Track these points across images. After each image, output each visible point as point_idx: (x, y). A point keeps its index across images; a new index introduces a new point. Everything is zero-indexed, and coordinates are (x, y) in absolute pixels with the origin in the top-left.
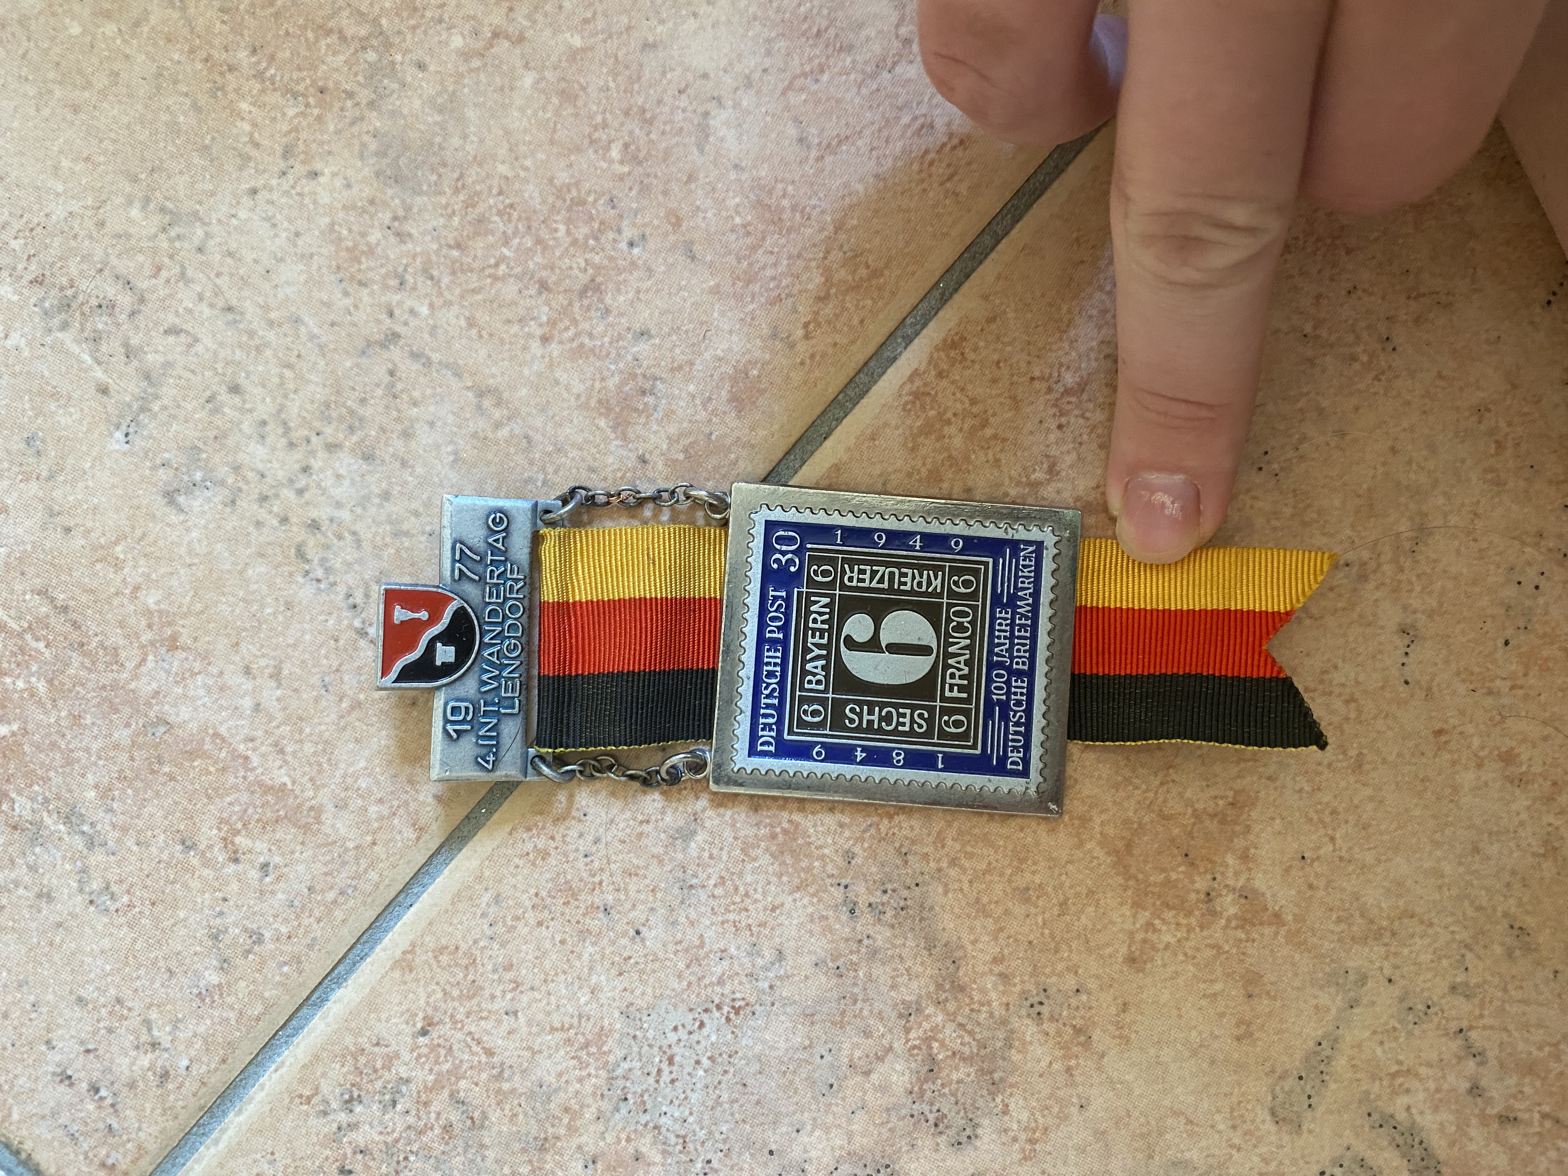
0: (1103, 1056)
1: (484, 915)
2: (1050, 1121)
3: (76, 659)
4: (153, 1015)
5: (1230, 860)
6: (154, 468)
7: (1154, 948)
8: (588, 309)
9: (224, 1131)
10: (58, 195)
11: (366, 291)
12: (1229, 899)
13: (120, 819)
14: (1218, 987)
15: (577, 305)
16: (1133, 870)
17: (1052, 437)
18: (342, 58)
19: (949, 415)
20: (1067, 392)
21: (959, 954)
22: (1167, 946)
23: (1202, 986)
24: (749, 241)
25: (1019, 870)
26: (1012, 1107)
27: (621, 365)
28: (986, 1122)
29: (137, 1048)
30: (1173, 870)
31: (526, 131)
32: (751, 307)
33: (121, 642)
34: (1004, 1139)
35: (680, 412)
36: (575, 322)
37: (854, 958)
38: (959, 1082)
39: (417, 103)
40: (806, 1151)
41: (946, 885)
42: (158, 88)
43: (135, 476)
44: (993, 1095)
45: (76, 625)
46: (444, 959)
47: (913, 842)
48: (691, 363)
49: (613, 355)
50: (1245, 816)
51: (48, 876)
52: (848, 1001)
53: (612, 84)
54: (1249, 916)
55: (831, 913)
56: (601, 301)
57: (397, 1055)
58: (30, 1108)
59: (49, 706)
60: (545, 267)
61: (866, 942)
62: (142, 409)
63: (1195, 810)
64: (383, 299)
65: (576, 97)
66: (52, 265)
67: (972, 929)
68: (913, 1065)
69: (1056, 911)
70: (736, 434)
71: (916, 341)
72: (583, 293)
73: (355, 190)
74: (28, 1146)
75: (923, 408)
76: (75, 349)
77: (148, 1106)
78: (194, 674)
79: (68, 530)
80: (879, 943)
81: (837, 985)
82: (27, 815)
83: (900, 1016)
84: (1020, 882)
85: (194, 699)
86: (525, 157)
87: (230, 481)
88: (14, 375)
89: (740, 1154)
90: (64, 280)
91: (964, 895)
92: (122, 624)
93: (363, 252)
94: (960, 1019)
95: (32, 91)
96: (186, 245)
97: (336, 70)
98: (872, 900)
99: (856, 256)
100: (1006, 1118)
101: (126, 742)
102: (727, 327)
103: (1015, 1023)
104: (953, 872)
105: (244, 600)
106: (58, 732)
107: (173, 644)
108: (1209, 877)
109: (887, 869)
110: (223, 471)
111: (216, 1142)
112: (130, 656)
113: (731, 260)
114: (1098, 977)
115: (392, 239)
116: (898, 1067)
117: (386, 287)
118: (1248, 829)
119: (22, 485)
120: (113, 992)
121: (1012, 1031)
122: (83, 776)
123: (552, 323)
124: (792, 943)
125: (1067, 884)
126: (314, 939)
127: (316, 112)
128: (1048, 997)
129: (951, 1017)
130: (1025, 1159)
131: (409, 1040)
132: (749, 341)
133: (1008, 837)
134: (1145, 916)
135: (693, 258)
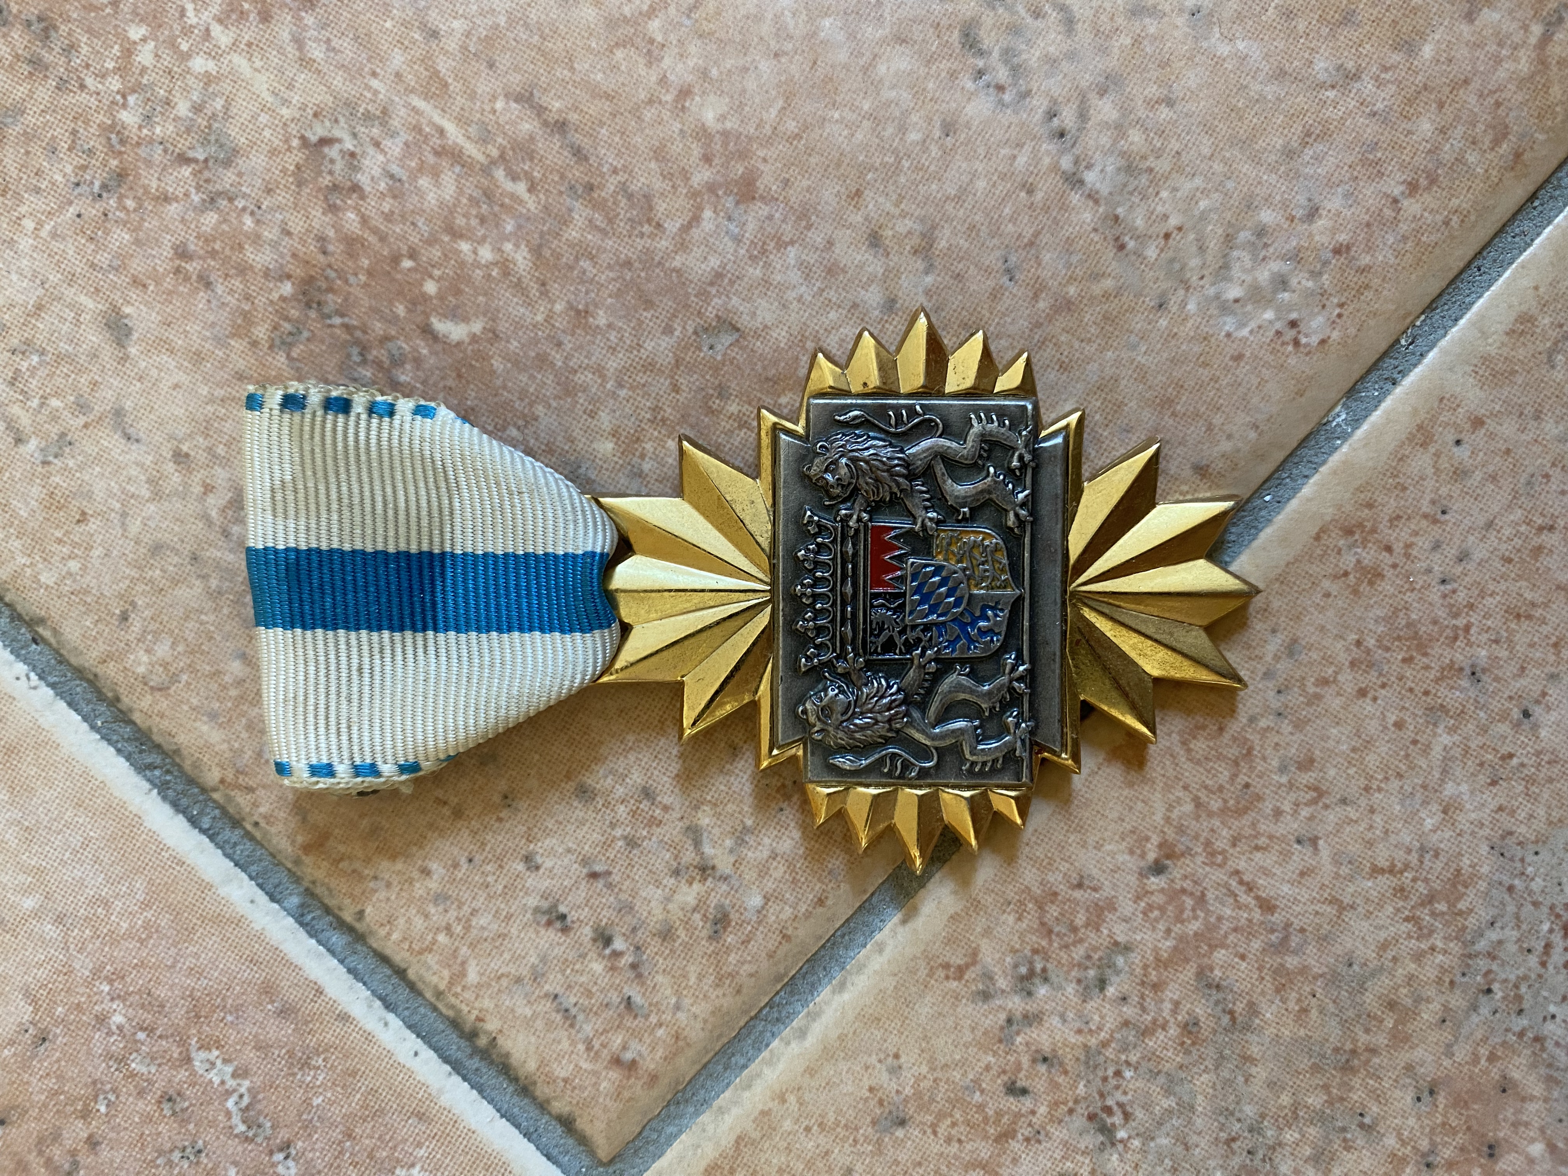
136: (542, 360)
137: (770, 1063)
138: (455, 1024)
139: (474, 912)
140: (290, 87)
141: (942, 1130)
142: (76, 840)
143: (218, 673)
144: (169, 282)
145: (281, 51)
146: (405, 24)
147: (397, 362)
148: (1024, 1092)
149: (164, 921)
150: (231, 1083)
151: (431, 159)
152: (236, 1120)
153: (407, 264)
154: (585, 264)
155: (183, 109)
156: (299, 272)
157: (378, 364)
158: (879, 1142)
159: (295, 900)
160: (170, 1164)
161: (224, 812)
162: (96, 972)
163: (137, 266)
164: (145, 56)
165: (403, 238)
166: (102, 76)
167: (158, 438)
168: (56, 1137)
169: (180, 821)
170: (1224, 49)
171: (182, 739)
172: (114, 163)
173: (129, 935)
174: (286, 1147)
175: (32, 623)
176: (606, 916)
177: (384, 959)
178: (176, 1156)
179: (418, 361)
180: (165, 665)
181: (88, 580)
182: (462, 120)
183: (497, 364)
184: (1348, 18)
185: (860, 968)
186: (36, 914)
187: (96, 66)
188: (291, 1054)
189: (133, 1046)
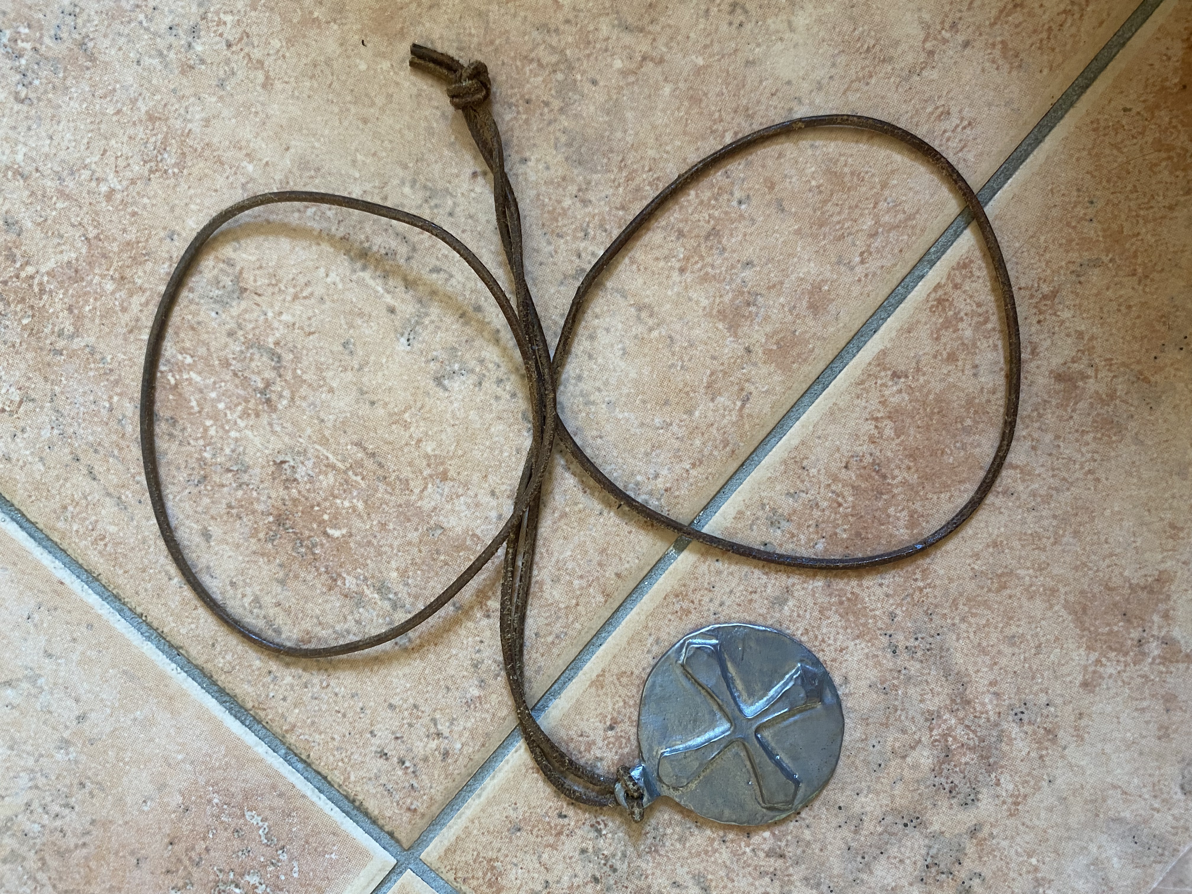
0: (1065, 748)
1: (649, 652)
2: (1028, 790)
3: (382, 487)
4: (438, 716)
5: (1156, 618)
6: (427, 362)
7: (1101, 677)
8: (711, 248)
9: (483, 789)
10: (355, 179)
11: (562, 241)
12: (1155, 644)
13: (413, 591)
14: (1145, 704)
15: (703, 246)
16: (1087, 625)
17: (1033, 329)
18: (540, 79)
19: (962, 314)
20: (1045, 297)
21: (965, 679)
22: (1110, 676)
23: (1134, 702)
24: (820, 197)
25: (1008, 624)
26: (1002, 781)
27: (734, 286)
28: (985, 790)
29: (428, 736)
30: (1116, 624)
31: (666, 126)
32: (823, 243)
33: (411, 476)
34: (997, 802)
35: (774, 317)
36: (702, 258)
37: (896, 682)
38: (966, 764)
39: (592, 108)
40: (863, 807)
41: (958, 634)
42: (419, 103)
43: (415, 367)
44: (989, 773)
45: (381, 465)
46: (624, 680)
47: (936, 606)
48: (782, 283)
49: (728, 280)
50: (1166, 589)
51: (368, 627)
52: (891, 710)
53: (724, 91)
54: (1168, 656)
55: (880, 653)
56: (720, 242)
57: (594, 743)
58: (361, 773)
59: (365, 518)
60: (681, 221)
61: (903, 672)
62: (417, 323)
63: (1131, 584)
64: (574, 246)
65: (701, 100)
66: (354, 227)
67: (975, 663)
68: (935, 752)
69: (1033, 651)
70: (813, 330)
71: (938, 263)
72: (707, 237)
73: (552, 171)
74: (360, 797)
75: (944, 309)
76: (371, 282)
77: (436, 773)
78: (458, 496)
79: (373, 403)
80: (912, 672)
81: (884, 700)
82: (354, 588)
83: (927, 720)
84: (1009, 632)
85: (459, 513)
86: (667, 144)
87: (477, 370)
88: (333, 301)
89: (819, 808)
90: (363, 237)
91: (971, 642)
92: (410, 464)
93: (559, 214)
94: (967, 722)
95: (336, 110)
96: (441, 211)
97: (536, 87)
98: (908, 644)
99: (896, 206)
100: (998, 788)
101: (416, 540)
102: (806, 257)
103: (1005, 725)
104: (964, 626)
105: (489, 447)
106: (372, 534)
107: (444, 477)
108: (1140, 629)
109: (918, 624)
110: (472, 364)
111: (479, 796)
112: (416, 485)
113: (809, 210)
114: (1062, 696)
115: (578, 205)
116: (925, 754)
117: (575, 238)
118: (1168, 597)
119: (342, 374)
120: (411, 701)
121: (1002, 731)
122: (388, 563)
123: (687, 259)
124: (854, 672)
125: (1041, 634)
126: (540, 667)
127: (524, 117)
128: (1027, 709)
129: (961, 721)
130: (1011, 815)
131: (602, 733)
132: (822, 266)
133: (1000, 603)
134: (1094, 656)
135: (783, 210)
136: (369, 543)
137: (467, 808)
138: (346, 797)
139: (352, 753)
140: (268, 442)
141: (534, 832)
142: (198, 732)
143: (251, 666)
144: (225, 518)
145: (264, 428)
146: (311, 417)
147: (314, 545)
148: (565, 816)
149: (233, 762)
150: (261, 824)
151: (324, 468)
152: (263, 838)
153: (316, 508)
154: (384, 506)
155: (227, 451)
156: (275, 512)
157: (307, 547)
158: (511, 838)
159: (283, 751)
160: (238, 856)
161: (254, 718)
162: (207, 783)
163: (213, 512)
164: (212, 432)
165: (315, 499)
166: (196, 439)
167: (223, 577)
168: (193, 848)
169: (238, 723)
170: (620, 416)
171: (237, 691)
172: (202, 472)
173: (219, 768)
174: (283, 848)
175: (177, 648)
176: (402, 753)
177: (319, 773)
178: (240, 853)
179: (322, 545)
180: (230, 663)
181: (199, 631)
182: (334, 453)
183: (352, 545)
184: (666, 403)
185: (500, 770)
186: (183, 761)
187: (194, 436)
188: (283, 811)
189: (222, 811)
